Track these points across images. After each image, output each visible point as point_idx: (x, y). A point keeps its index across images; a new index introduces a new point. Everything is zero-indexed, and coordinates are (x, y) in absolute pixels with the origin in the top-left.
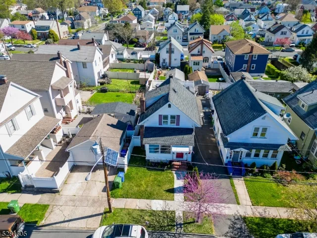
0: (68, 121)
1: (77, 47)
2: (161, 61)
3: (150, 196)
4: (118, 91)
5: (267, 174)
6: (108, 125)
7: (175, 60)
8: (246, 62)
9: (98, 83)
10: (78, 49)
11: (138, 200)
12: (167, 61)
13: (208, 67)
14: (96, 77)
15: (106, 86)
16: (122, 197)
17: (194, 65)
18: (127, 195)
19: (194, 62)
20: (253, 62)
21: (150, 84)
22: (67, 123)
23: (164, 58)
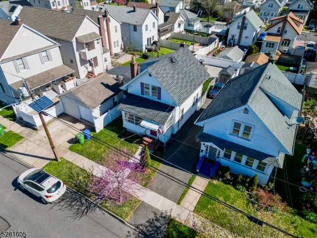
0: (90, 76)
1: (132, 9)
2: (229, 37)
3: (99, 161)
5: (241, 187)
6: (102, 83)
7: (246, 37)
9: (146, 49)
10: (134, 11)
11: (88, 160)
12: (237, 38)
14: (145, 43)
16: (78, 152)
17: (267, 46)
18: (82, 152)
19: (268, 43)
22: (89, 78)
23: (234, 34)
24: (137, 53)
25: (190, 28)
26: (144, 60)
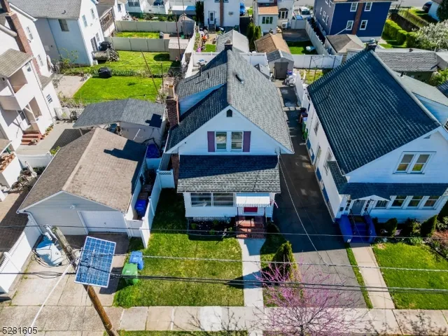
0: (32, 140)
2: (207, 16)
3: (196, 300)
4: (132, 74)
5: (415, 239)
6: (106, 151)
7: (231, 14)
8: (353, 16)
9: (94, 59)
11: (173, 309)
12: (217, 16)
13: (286, 27)
14: (90, 49)
15: (110, 66)
16: (140, 302)
17: (263, 23)
18: (150, 298)
19: (264, 18)
20: (364, 16)
21: (188, 61)
22: (31, 143)
23: (212, 10)
24: (86, 70)
25: (134, 9)
26: (104, 80)
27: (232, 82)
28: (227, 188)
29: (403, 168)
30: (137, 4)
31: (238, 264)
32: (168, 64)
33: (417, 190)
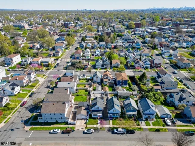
1: (69, 83)
2: (94, 80)
4: (82, 95)
5: (116, 119)
6: (84, 109)
7: (99, 80)
8: (121, 82)
11: (91, 125)
12: (96, 80)
13: (109, 82)
14: (75, 91)
18: (89, 124)
20: (123, 82)
21: (91, 93)
24: (74, 95)
26: (78, 96)
27: (97, 102)
28: (97, 113)
29: (114, 111)
30: (80, 77)
31: (98, 122)
32: (87, 93)
33: (115, 114)
